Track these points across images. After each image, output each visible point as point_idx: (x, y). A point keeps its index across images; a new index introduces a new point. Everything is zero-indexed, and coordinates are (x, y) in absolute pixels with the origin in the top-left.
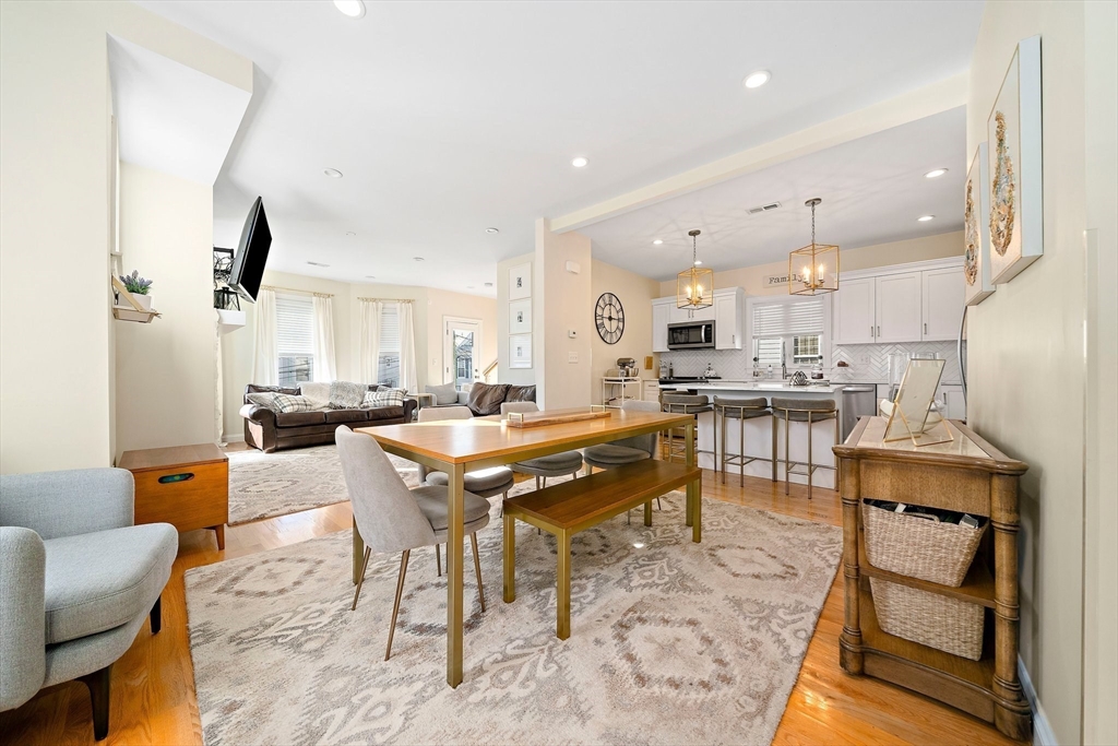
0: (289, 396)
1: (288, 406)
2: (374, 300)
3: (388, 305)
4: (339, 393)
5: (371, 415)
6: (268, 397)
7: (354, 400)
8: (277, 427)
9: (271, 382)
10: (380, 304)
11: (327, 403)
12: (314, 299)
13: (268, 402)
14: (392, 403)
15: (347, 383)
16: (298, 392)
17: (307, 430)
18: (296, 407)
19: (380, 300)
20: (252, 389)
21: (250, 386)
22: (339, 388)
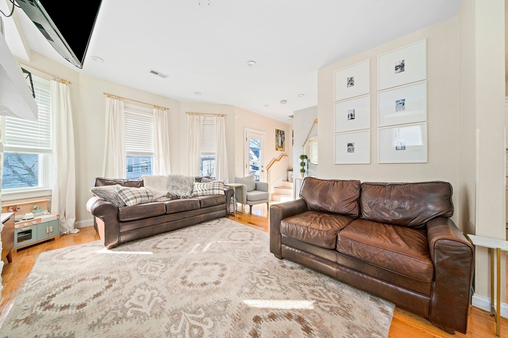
0: (133, 189)
1: (131, 198)
2: (198, 114)
3: (207, 118)
4: (175, 184)
5: (202, 203)
6: (113, 189)
7: (186, 189)
8: (120, 222)
9: (120, 175)
10: (202, 117)
11: (165, 193)
12: (155, 110)
13: (112, 196)
14: (216, 192)
15: (180, 176)
16: (141, 184)
17: (149, 222)
18: (139, 200)
19: (202, 114)
20: (99, 182)
21: (97, 179)
22: (175, 180)
